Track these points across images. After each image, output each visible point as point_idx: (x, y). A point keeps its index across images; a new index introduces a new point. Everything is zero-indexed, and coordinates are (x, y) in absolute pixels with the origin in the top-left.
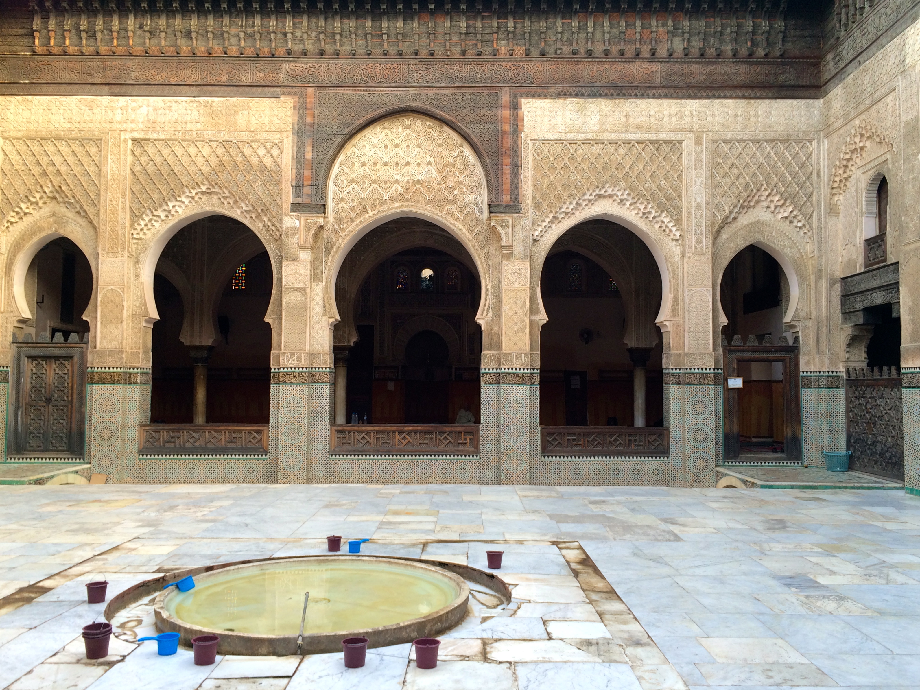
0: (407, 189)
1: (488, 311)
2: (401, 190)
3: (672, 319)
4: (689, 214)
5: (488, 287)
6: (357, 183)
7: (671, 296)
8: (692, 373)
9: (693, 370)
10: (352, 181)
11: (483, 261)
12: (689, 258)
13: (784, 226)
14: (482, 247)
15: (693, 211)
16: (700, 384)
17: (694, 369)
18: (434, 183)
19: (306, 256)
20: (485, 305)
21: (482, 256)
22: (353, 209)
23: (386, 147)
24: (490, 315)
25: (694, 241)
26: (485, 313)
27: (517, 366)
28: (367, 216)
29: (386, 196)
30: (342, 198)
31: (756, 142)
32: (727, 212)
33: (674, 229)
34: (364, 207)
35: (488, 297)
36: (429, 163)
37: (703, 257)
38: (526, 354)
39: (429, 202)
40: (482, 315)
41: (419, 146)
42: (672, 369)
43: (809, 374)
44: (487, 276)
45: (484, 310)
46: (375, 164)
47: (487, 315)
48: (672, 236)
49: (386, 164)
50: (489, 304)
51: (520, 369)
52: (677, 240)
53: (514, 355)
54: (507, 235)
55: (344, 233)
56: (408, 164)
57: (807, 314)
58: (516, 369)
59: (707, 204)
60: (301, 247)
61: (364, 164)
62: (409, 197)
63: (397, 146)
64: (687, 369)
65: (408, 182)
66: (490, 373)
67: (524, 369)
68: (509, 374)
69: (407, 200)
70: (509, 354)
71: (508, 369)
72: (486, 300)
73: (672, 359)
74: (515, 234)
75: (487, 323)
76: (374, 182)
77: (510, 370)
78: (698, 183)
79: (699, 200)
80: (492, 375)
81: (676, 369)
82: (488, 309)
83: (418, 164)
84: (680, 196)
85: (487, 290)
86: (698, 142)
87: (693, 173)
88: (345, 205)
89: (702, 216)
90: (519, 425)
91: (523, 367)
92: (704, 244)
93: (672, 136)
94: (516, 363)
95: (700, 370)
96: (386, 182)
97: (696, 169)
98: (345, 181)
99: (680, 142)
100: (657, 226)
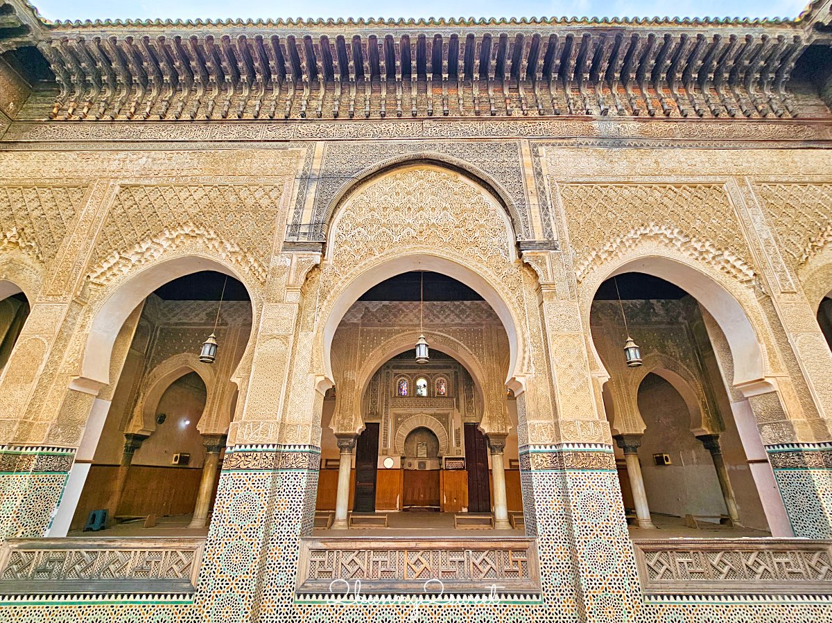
0: (421, 232)
1: (529, 366)
2: (414, 233)
3: (775, 374)
4: (760, 251)
5: (525, 336)
6: (364, 227)
10: (359, 225)
11: (516, 305)
12: (779, 297)
14: (513, 290)
15: (762, 247)
18: (451, 227)
19: (294, 297)
21: (514, 300)
22: (357, 252)
23: (397, 194)
24: (533, 369)
25: (777, 278)
26: (525, 368)
27: (585, 441)
28: (373, 258)
29: (395, 239)
30: (346, 241)
31: (803, 184)
32: (802, 249)
33: (744, 268)
34: (371, 250)
35: (526, 349)
36: (445, 209)
37: (794, 295)
38: (596, 423)
39: (445, 244)
40: (521, 371)
41: (433, 194)
44: (523, 322)
45: (523, 364)
46: (385, 209)
47: (528, 370)
48: (741, 277)
49: (397, 209)
50: (530, 357)
51: (590, 445)
52: (750, 281)
53: (578, 423)
54: (545, 272)
55: (345, 276)
56: (422, 209)
58: (584, 445)
59: (776, 240)
60: (289, 287)
61: (372, 210)
62: (423, 239)
63: (409, 193)
65: (421, 225)
66: (544, 452)
68: (576, 454)
70: (570, 423)
71: (573, 445)
73: (796, 429)
74: (555, 272)
75: (528, 381)
77: (576, 447)
78: (758, 220)
79: (765, 236)
80: (545, 455)
81: (808, 445)
83: (433, 209)
84: (740, 234)
86: (742, 183)
87: (748, 212)
88: (348, 248)
89: (775, 252)
91: (594, 441)
92: (791, 281)
93: (711, 179)
94: (584, 436)
96: (396, 225)
97: (749, 207)
98: (350, 225)
99: (721, 184)
100: (718, 268)
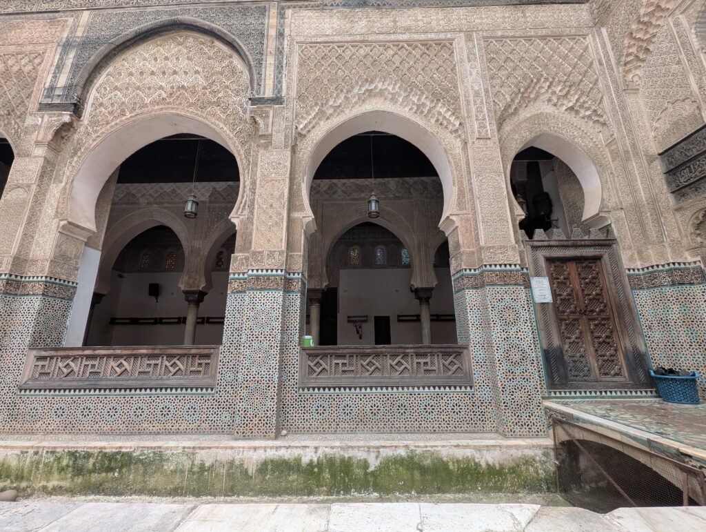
0: (171, 94)
1: (244, 208)
2: (164, 95)
3: (459, 212)
4: (468, 102)
5: (246, 183)
6: (120, 90)
7: (455, 189)
8: (493, 271)
9: (493, 266)
10: (116, 88)
11: (243, 157)
12: (473, 143)
13: (571, 117)
14: (243, 144)
15: (471, 99)
16: (505, 285)
17: (496, 265)
18: (199, 89)
19: (40, 152)
20: (241, 202)
21: (242, 152)
22: (111, 113)
23: (156, 59)
24: (246, 212)
25: (476, 126)
26: (240, 210)
27: (268, 267)
28: (124, 118)
29: (147, 101)
30: (101, 103)
31: (528, 39)
32: (509, 100)
33: (452, 119)
34: (123, 111)
35: (245, 194)
36: (197, 72)
37: (488, 141)
38: (281, 253)
39: (191, 105)
40: (237, 213)
41: (189, 59)
42: (466, 270)
43: (636, 272)
44: (246, 171)
45: (239, 208)
46: (142, 73)
47: (242, 212)
48: (450, 127)
49: (153, 73)
50: (246, 201)
51: (272, 271)
52: (456, 131)
53: (266, 253)
54: (267, 125)
55: (96, 135)
56: (175, 72)
57: (616, 203)
58: (267, 270)
59: (487, 91)
60: (38, 143)
61: (131, 74)
62: (171, 100)
63: (167, 58)
64: (486, 266)
65: (172, 87)
66: (239, 279)
67: (277, 270)
68: (258, 278)
69: (169, 103)
70: (259, 253)
71: (257, 270)
72: (243, 197)
73: (464, 257)
74: (275, 124)
75: (241, 222)
76: (138, 88)
77: (260, 272)
78: (474, 73)
79: (476, 88)
80: (242, 281)
81: (470, 270)
82: (244, 206)
83: (186, 73)
84: (456, 87)
85: (245, 187)
86: (469, 38)
87: (468, 66)
88: (104, 110)
89: (482, 102)
90: (265, 344)
91: (276, 267)
92: (488, 128)
93: (442, 36)
94: (268, 263)
95: (503, 267)
96: (149, 88)
97: (469, 61)
98: (108, 89)
99: (451, 41)
100: (433, 121)
